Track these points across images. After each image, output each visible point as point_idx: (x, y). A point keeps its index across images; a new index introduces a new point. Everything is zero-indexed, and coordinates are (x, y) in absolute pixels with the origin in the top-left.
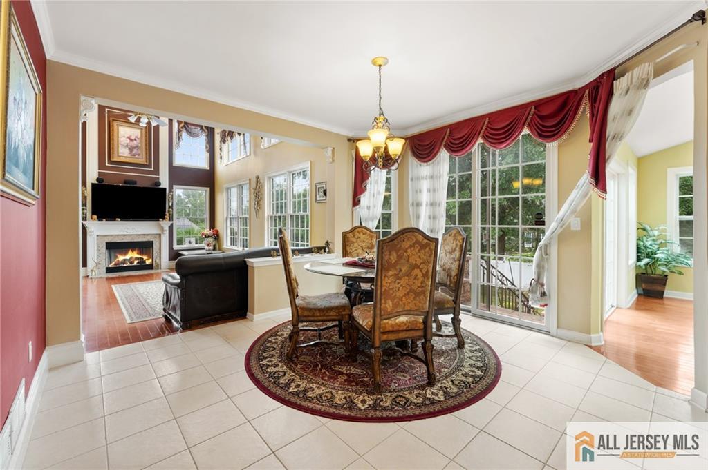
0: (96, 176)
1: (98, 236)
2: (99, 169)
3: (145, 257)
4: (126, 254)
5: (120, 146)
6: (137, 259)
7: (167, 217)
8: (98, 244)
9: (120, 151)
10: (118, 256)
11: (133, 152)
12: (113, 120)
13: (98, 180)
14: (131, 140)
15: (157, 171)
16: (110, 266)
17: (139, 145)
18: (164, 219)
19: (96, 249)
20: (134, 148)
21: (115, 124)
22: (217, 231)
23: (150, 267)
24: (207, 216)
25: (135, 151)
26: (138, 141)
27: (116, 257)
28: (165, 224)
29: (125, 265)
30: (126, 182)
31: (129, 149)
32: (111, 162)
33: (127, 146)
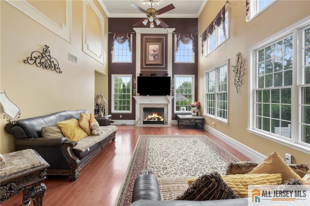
0: (140, 72)
1: (140, 104)
2: (141, 69)
3: (160, 117)
4: (152, 115)
5: (149, 55)
6: (157, 118)
7: (171, 94)
8: (140, 108)
9: (150, 58)
10: (149, 116)
11: (155, 58)
12: (147, 42)
13: (140, 74)
14: (154, 51)
15: (166, 68)
16: (145, 120)
17: (158, 53)
18: (169, 95)
19: (139, 111)
20: (156, 55)
21: (148, 44)
22: (199, 103)
23: (162, 123)
24: (193, 93)
25: (156, 57)
26: (157, 51)
27: (148, 116)
28: (170, 98)
29: (151, 120)
30: (152, 75)
31: (153, 56)
32: (146, 65)
33: (152, 55)
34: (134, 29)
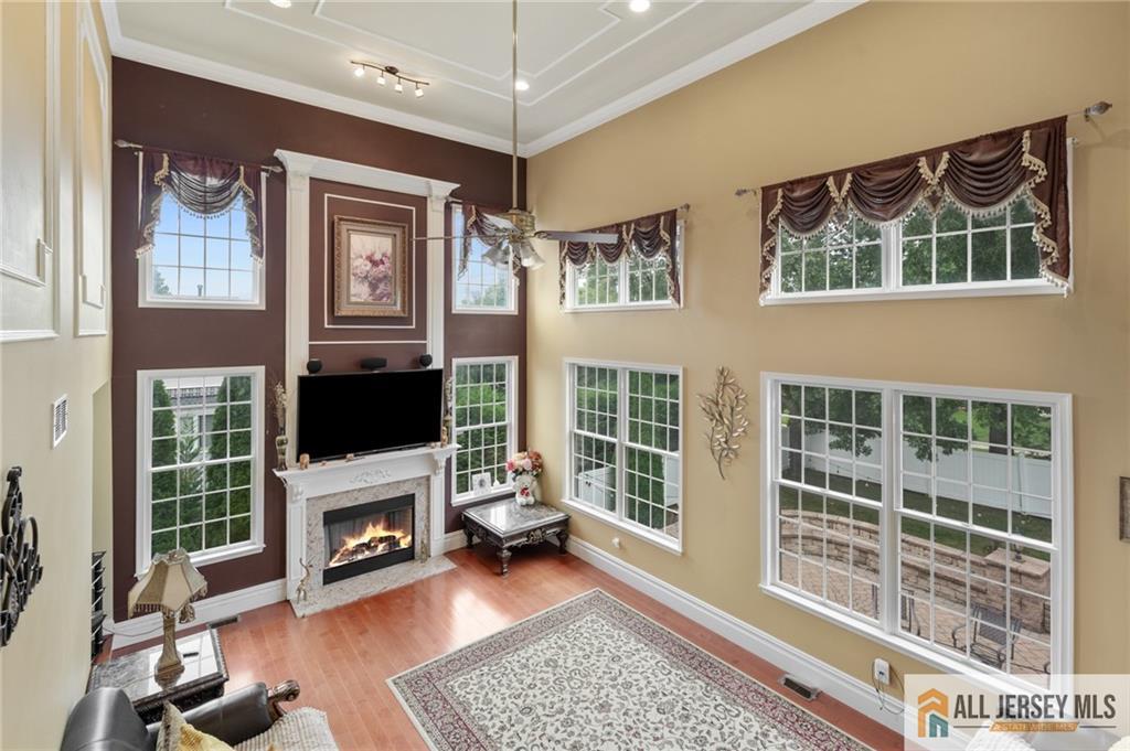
0: (306, 355)
1: (308, 499)
2: (310, 340)
3: (398, 534)
4: (361, 532)
5: (352, 278)
6: (381, 540)
7: (444, 437)
8: (308, 519)
9: (353, 291)
10: (347, 539)
11: (378, 292)
12: (341, 219)
13: (311, 366)
14: (375, 263)
15: (421, 332)
16: (333, 564)
17: (390, 273)
18: (437, 440)
19: (305, 532)
20: (380, 280)
21: (344, 227)
23: (408, 555)
24: (512, 418)
25: (382, 286)
26: (387, 265)
27: (343, 543)
29: (360, 558)
30: (365, 364)
31: (370, 283)
32: (334, 319)
33: (366, 277)
34: (279, 153)
